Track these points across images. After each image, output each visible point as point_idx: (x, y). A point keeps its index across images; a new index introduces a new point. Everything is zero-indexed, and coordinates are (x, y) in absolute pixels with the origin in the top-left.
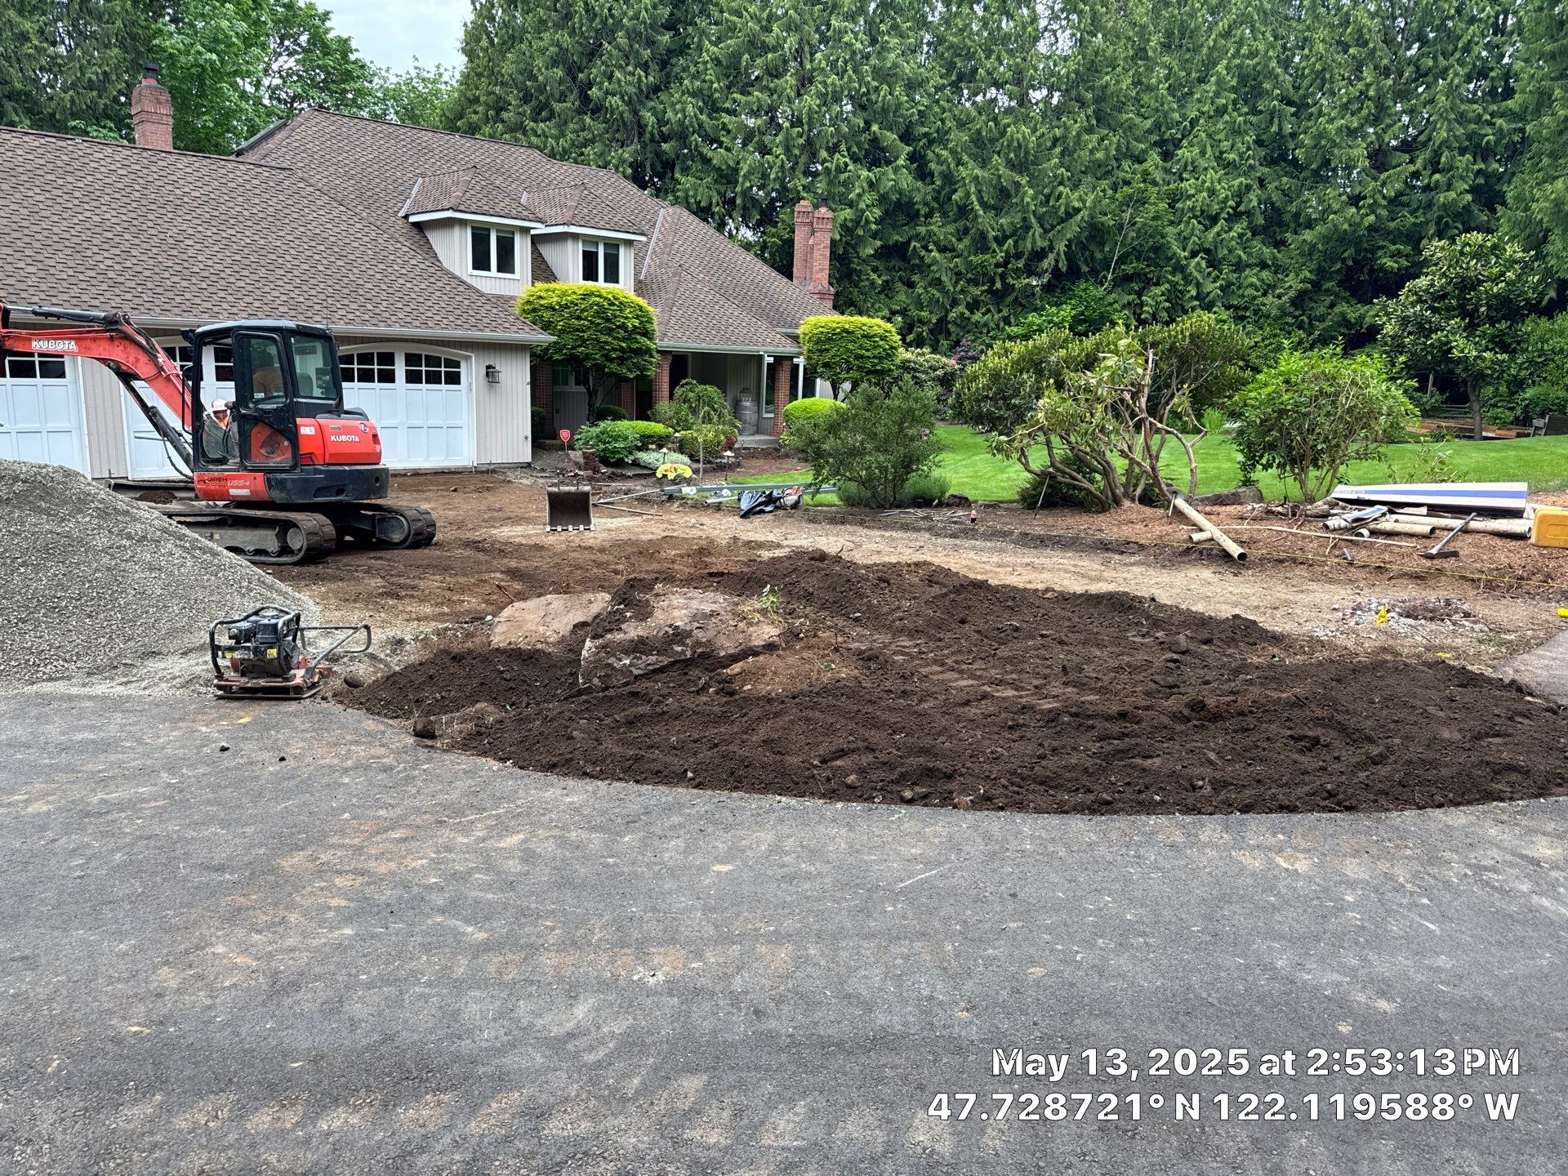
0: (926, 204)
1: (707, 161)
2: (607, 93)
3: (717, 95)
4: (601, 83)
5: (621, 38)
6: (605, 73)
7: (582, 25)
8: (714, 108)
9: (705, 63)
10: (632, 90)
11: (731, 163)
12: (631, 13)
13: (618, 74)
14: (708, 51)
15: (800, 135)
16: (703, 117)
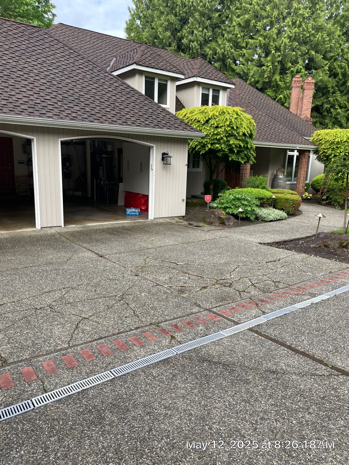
0: (333, 87)
1: (233, 70)
2: (190, 41)
3: (239, 40)
4: (187, 37)
5: (197, 15)
6: (189, 32)
7: (180, 10)
8: (237, 46)
9: (234, 26)
10: (201, 39)
11: (245, 71)
12: (201, 4)
13: (195, 32)
14: (235, 21)
15: (279, 56)
16: (233, 50)
